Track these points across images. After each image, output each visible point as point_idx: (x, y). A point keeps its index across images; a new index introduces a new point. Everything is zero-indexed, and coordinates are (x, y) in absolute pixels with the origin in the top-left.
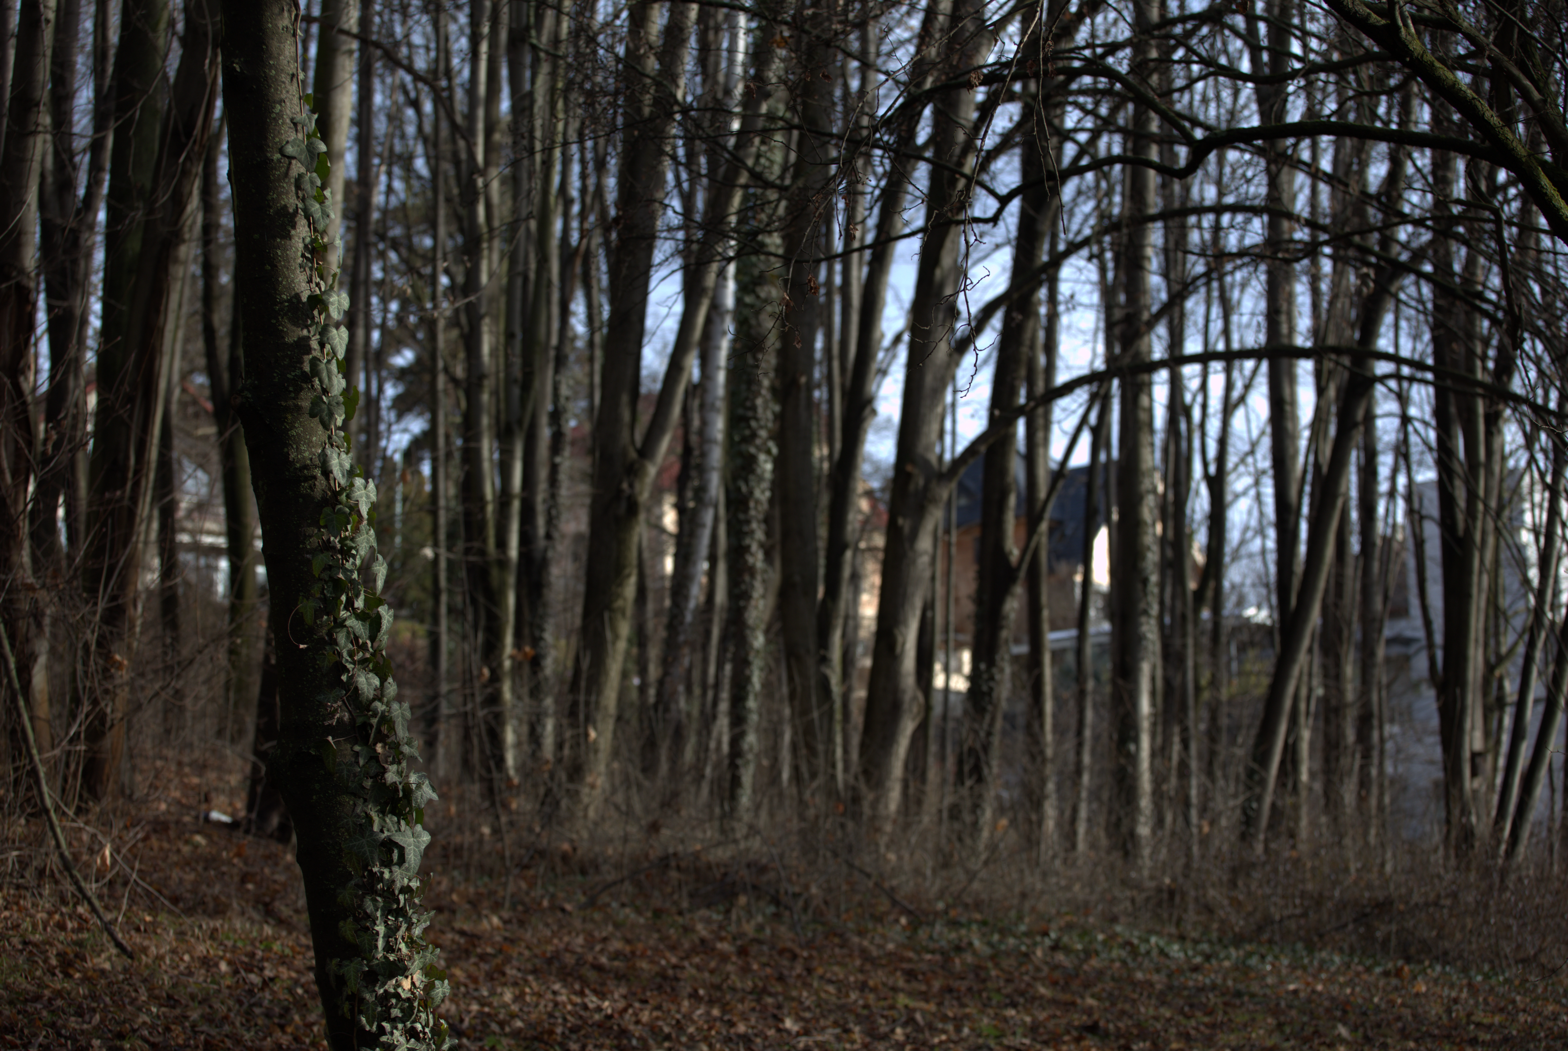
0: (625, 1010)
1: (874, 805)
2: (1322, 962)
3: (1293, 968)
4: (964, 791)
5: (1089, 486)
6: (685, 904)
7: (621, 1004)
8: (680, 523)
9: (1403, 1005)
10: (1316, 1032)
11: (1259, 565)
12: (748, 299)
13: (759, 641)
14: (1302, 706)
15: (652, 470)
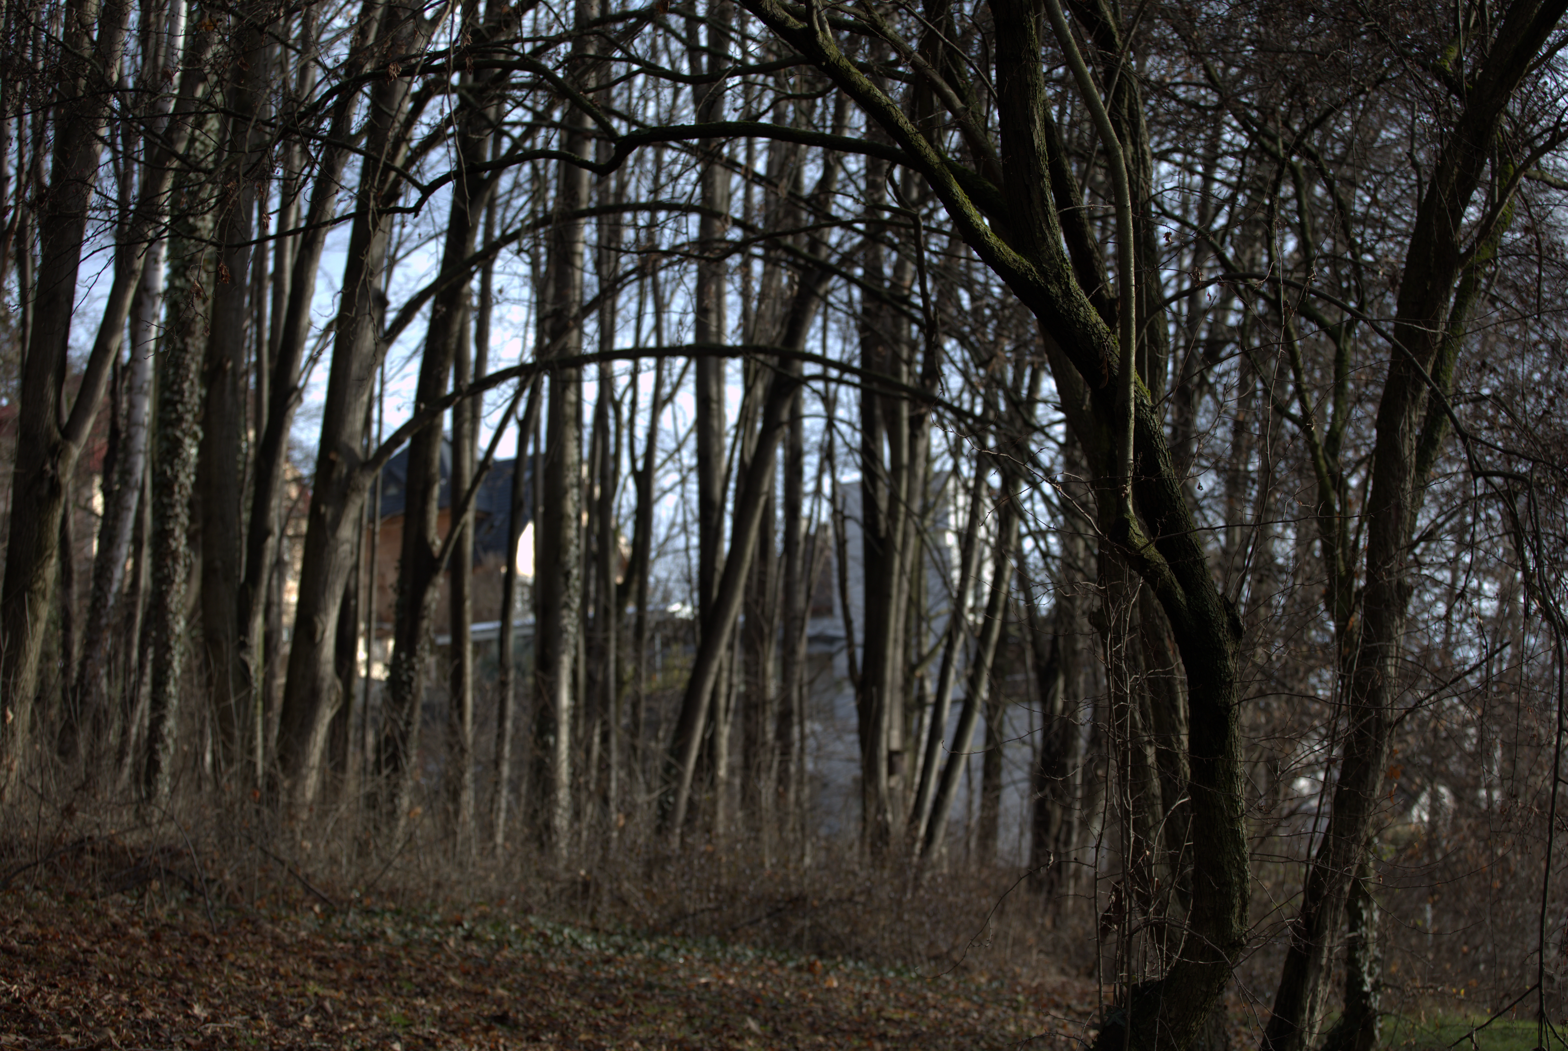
0: (33, 994)
1: (290, 792)
2: (735, 956)
3: (705, 961)
4: (382, 780)
5: (516, 480)
6: (99, 889)
7: (29, 989)
8: (106, 504)
9: (815, 1000)
10: (726, 1025)
11: (683, 560)
12: (178, 283)
13: (180, 626)
14: (722, 702)
15: (76, 452)
